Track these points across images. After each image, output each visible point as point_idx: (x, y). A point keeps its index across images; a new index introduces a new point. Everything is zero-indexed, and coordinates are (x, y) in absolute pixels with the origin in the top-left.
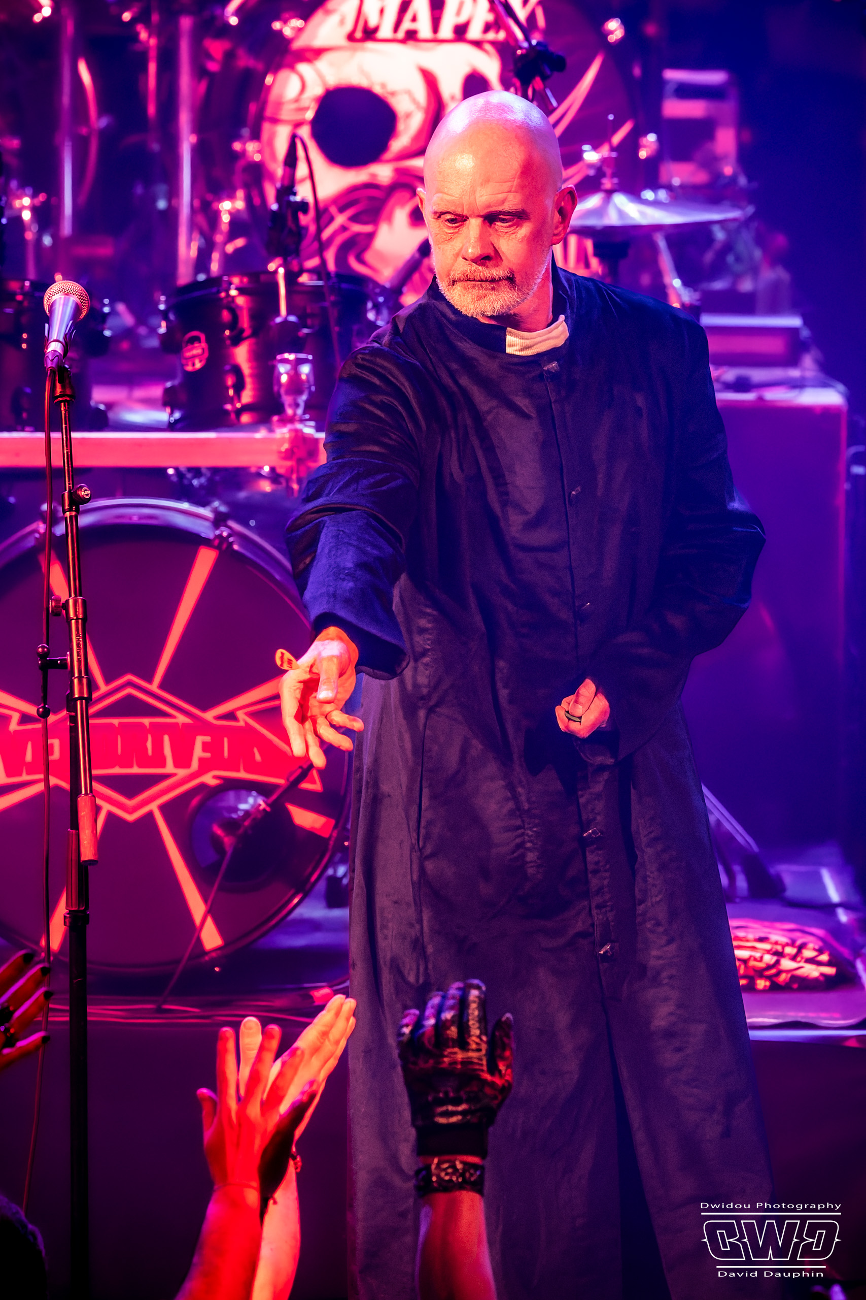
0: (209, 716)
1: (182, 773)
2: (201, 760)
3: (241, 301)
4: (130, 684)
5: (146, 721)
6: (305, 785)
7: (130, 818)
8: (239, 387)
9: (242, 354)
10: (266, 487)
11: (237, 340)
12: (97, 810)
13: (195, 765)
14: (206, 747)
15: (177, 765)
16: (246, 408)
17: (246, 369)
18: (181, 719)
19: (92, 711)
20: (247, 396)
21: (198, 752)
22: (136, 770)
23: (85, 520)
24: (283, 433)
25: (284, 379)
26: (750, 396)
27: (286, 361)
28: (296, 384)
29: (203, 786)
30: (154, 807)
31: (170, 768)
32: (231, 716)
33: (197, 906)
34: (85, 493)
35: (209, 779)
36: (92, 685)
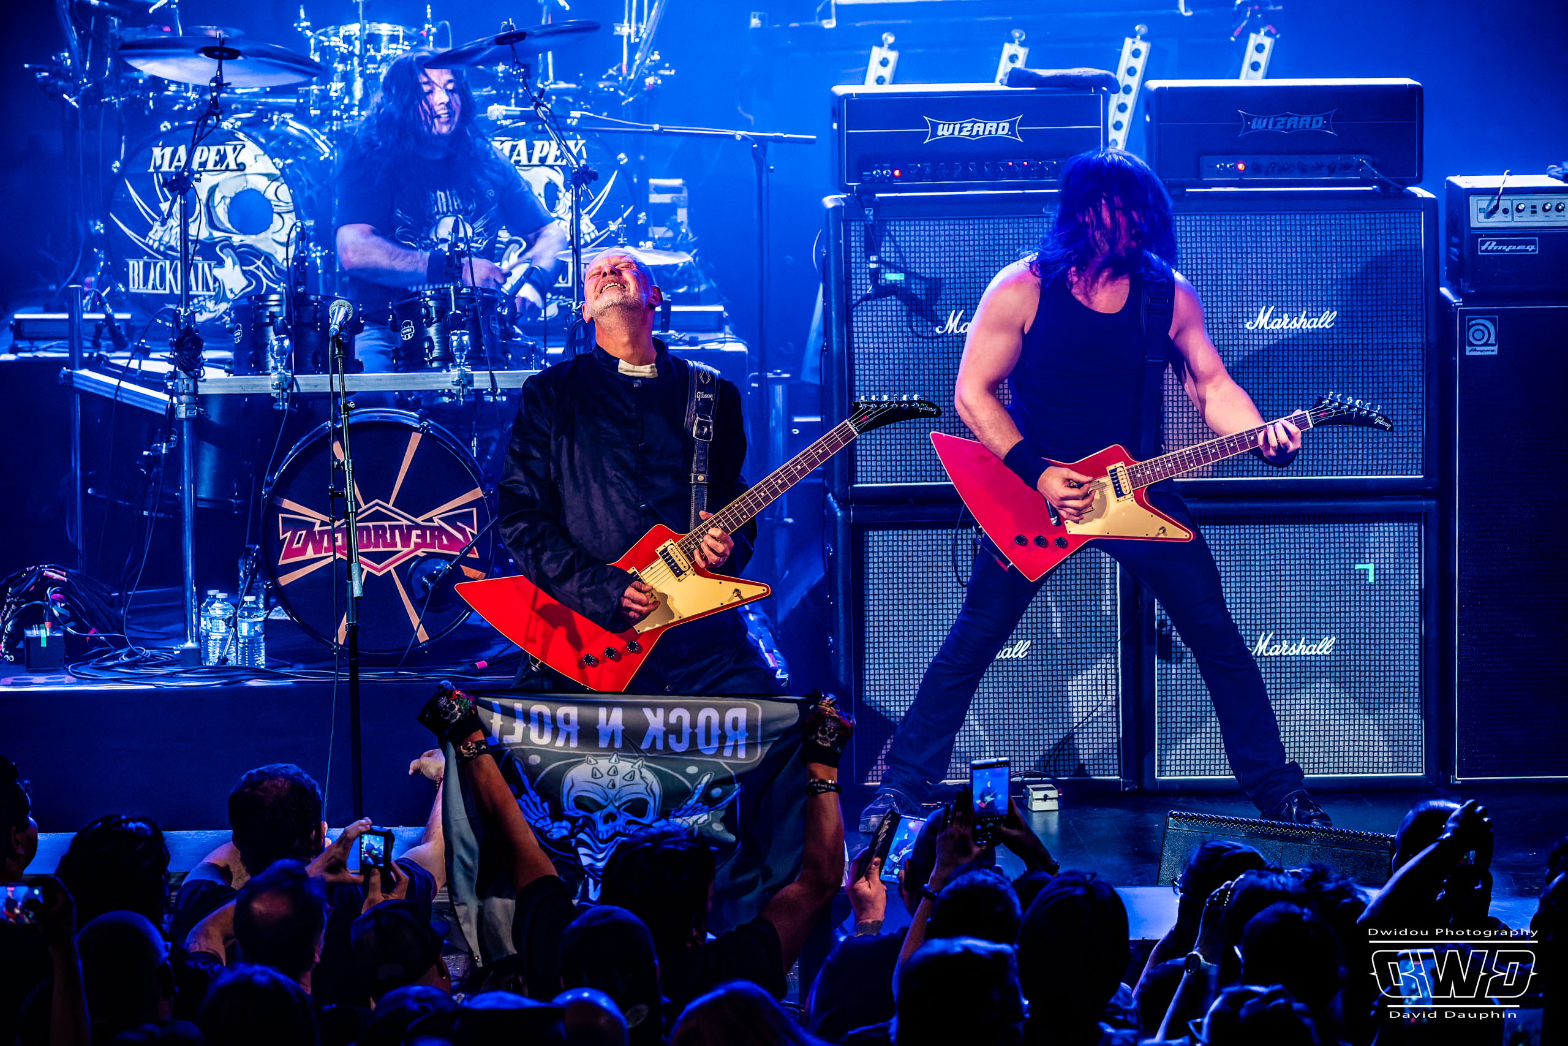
0: (419, 520)
1: (406, 550)
2: (416, 544)
3: (431, 303)
4: (377, 504)
5: (386, 524)
6: (469, 555)
7: (379, 574)
8: (431, 348)
9: (432, 331)
10: (446, 400)
11: (429, 325)
12: (362, 570)
13: (412, 546)
14: (418, 536)
15: (403, 546)
16: (435, 359)
17: (435, 339)
18: (405, 522)
19: (358, 518)
20: (436, 353)
21: (414, 539)
22: (382, 549)
23: (352, 420)
24: (455, 373)
25: (455, 344)
26: (699, 348)
27: (454, 334)
28: (461, 347)
29: (417, 556)
30: (391, 568)
31: (399, 547)
32: (431, 520)
33: (415, 620)
34: (352, 405)
35: (420, 553)
36: (358, 506)
